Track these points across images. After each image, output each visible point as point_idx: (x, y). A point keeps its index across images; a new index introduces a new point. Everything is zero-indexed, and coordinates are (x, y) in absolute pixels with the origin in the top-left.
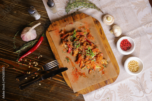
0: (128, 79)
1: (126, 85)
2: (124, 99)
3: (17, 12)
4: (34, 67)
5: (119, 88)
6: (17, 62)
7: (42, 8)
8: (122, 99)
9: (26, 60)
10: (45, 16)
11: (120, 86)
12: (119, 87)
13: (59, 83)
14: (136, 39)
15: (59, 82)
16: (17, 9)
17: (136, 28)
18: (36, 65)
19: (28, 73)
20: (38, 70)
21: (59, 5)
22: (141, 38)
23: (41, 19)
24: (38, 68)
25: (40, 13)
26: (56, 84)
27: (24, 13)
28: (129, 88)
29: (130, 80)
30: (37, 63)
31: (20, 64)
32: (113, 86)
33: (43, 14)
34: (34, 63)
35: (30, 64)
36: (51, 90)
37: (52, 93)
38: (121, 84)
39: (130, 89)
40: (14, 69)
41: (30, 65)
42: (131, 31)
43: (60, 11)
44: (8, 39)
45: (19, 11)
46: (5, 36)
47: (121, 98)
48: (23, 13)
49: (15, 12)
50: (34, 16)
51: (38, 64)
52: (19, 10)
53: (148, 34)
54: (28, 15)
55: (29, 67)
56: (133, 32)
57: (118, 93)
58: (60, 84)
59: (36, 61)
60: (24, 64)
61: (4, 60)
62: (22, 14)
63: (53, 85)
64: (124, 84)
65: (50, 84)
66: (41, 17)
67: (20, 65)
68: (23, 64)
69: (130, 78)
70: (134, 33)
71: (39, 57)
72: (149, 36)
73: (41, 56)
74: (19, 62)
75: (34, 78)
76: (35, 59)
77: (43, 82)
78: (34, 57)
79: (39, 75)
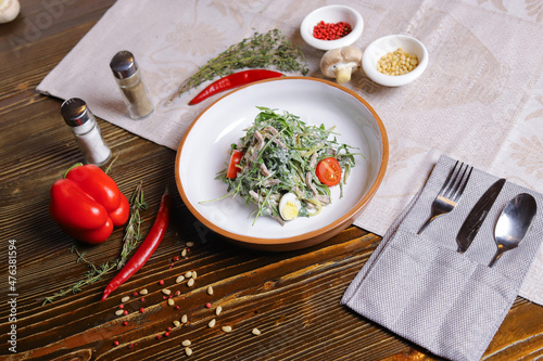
1: (528, 138)
3: (23, 188)
4: (188, 295)
5: (518, 160)
6: (114, 321)
9: (145, 291)
13: (317, 279)
15: (313, 274)
18: (191, 283)
19: (177, 324)
20: (211, 292)
22: (453, 15)
24: (205, 288)
26: (307, 288)
29: (526, 119)
30: (189, 275)
31: (129, 317)
34: (180, 279)
35: (168, 292)
36: (305, 319)
37: (316, 324)
38: (515, 146)
44: (35, 276)
48: (44, 179)
49: (17, 191)
51: (195, 274)
55: (171, 302)
56: (418, 17)
58: (322, 277)
59: (183, 271)
60: (146, 309)
61: (61, 345)
62: (42, 183)
63: (300, 297)
64: (523, 139)
65: (284, 302)
67: (133, 321)
68: (141, 310)
73: (190, 244)
74: (123, 315)
75: (212, 324)
76: (175, 266)
77: (256, 312)
78: (167, 263)
79: (225, 304)
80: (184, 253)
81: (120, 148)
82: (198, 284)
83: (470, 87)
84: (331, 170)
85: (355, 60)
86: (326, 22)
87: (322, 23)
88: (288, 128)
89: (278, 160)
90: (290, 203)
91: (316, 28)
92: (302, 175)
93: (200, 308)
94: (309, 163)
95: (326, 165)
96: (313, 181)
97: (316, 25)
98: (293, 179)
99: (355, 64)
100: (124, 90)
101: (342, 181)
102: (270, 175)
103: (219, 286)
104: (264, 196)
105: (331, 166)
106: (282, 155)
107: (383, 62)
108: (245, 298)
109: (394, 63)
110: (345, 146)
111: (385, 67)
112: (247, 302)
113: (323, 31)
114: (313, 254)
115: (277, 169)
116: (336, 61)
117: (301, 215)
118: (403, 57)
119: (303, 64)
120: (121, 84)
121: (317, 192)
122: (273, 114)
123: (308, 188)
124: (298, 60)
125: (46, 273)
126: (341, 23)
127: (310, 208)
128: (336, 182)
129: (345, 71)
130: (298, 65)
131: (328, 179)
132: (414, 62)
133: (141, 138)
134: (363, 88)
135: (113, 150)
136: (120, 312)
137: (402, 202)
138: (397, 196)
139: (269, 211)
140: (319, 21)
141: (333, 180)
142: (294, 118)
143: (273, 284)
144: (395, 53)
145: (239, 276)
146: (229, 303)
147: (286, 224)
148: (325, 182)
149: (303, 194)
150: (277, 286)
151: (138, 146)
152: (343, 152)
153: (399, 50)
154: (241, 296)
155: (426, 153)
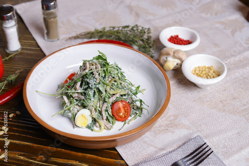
56: (237, 59)
73: (18, 112)
80: (11, 116)
81: (27, 49)
83: (244, 108)
84: (122, 110)
85: (180, 59)
86: (180, 37)
87: (177, 36)
88: (107, 70)
89: (88, 83)
90: (84, 116)
91: (172, 37)
92: (101, 102)
94: (109, 98)
95: (121, 105)
96: (107, 111)
97: (173, 35)
98: (94, 102)
99: (179, 62)
100: (45, 19)
101: (127, 121)
102: (79, 91)
103: (14, 143)
104: (71, 103)
105: (124, 108)
106: (92, 82)
107: (198, 69)
108: (22, 158)
109: (204, 72)
110: (141, 101)
111: (197, 72)
112: (22, 160)
113: (175, 40)
114: (80, 154)
115: (86, 89)
116: (168, 54)
117: (89, 127)
118: (212, 72)
119: (153, 52)
120: (44, 14)
121: (105, 118)
122: (105, 60)
123: (100, 113)
124: (151, 49)
126: (188, 41)
127: (97, 127)
128: (123, 119)
129: (172, 63)
130: (149, 51)
131: (117, 114)
133: (41, 50)
134: (178, 79)
135: (22, 49)
137: (156, 152)
138: (156, 147)
139: (70, 114)
140: (176, 34)
141: (121, 117)
142: (118, 68)
143: (44, 159)
144: (208, 68)
145: (29, 144)
146: (12, 155)
147: (76, 129)
148: (115, 116)
149: (96, 115)
150: (45, 162)
151: (36, 53)
152: (138, 104)
153: (211, 66)
154: (21, 155)
155: (192, 131)
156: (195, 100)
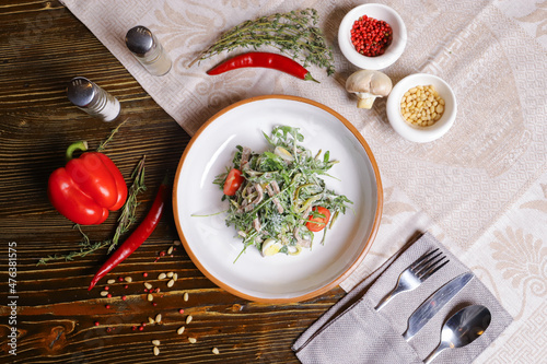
0: (515, 207)
1: (514, 230)
2: (530, 282)
3: (30, 122)
4: (166, 294)
5: (494, 251)
6: (98, 300)
7: (113, 74)
8: (522, 284)
9: (129, 280)
10: (134, 96)
11: (496, 240)
12: (493, 245)
13: (279, 315)
14: (486, 54)
15: (277, 309)
16: (26, 110)
17: (474, 16)
18: (171, 284)
19: (152, 322)
20: (186, 298)
21: (168, 38)
22: (503, 43)
23: (126, 111)
24: (182, 292)
25: (113, 94)
26: (268, 321)
27: (56, 114)
28: (530, 237)
29: (521, 207)
30: (171, 275)
31: (112, 299)
32: (470, 250)
33: (124, 92)
34: (162, 276)
35: (149, 286)
36: (259, 351)
37: (266, 359)
38: (498, 234)
39: (535, 239)
40: (98, 326)
41: (149, 292)
42: (458, 33)
43: (181, 56)
44: (33, 230)
45: (36, 115)
46: (19, 221)
47: (515, 283)
48: (52, 118)
49: (23, 123)
50: (97, 109)
51: (176, 276)
52: (33, 110)
53: (523, 19)
54: (75, 116)
55: (151, 298)
56: (467, 35)
57: (499, 267)
58: (284, 314)
59: (166, 269)
60: (127, 297)
61: (49, 309)
63: (260, 328)
64: (509, 229)
65: (246, 329)
66: (123, 105)
67: (115, 305)
68: (122, 296)
69: (520, 201)
70: (473, 37)
71: (170, 251)
72: (529, 28)
73: (177, 243)
74: (106, 296)
75: (181, 331)
76: (161, 260)
77: (220, 331)
78: (154, 255)
79: (196, 314)
82: (178, 286)
88: (289, 188)
91: (356, 24)
93: (174, 310)
101: (327, 226)
107: (410, 97)
108: (214, 313)
109: (420, 104)
111: (410, 104)
112: (215, 318)
117: (281, 252)
118: (432, 99)
125: (45, 229)
128: (322, 227)
132: (439, 110)
136: (104, 294)
137: (375, 262)
141: (319, 228)
143: (240, 308)
145: (213, 290)
146: (200, 313)
148: (312, 229)
150: (244, 311)
151: (148, 109)
153: (430, 87)
154: (211, 310)
155: (414, 213)
156: (411, 152)
